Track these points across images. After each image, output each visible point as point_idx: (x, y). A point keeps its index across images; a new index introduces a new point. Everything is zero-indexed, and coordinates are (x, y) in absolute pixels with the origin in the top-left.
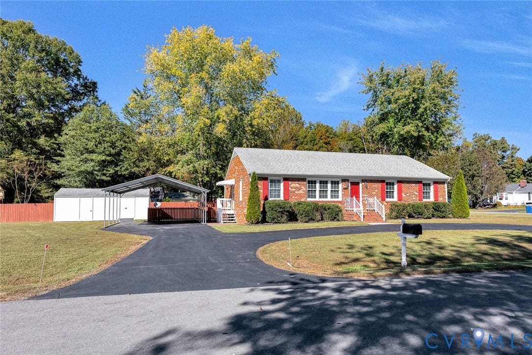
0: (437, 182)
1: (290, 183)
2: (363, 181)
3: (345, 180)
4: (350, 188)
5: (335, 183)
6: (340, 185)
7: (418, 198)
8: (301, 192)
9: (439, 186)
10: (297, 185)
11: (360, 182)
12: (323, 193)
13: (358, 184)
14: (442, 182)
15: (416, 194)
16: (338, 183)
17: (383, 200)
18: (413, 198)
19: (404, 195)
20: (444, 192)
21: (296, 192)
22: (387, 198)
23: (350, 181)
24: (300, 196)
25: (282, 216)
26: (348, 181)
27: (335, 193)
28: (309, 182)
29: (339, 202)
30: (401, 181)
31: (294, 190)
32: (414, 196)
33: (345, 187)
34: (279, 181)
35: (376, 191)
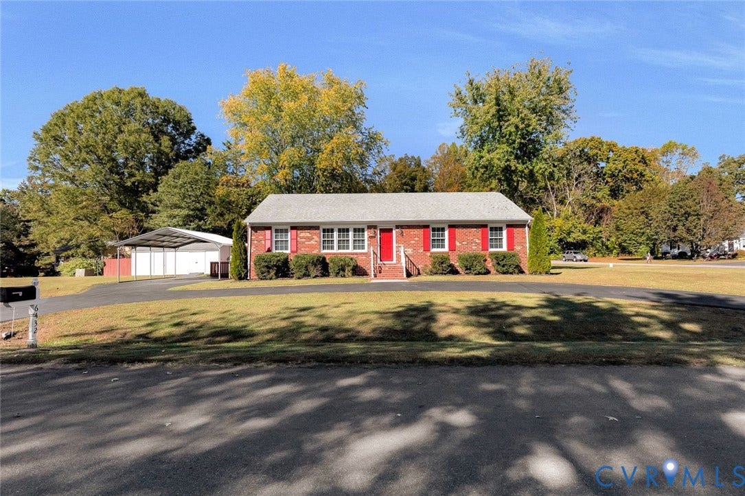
0: (512, 225)
1: (299, 232)
2: (397, 227)
3: (372, 226)
4: (379, 236)
5: (359, 231)
6: (366, 233)
7: (481, 247)
8: (312, 242)
9: (516, 230)
10: (308, 235)
11: (394, 228)
12: (343, 244)
13: (391, 230)
14: (522, 225)
15: (478, 241)
16: (363, 230)
17: (427, 249)
18: (473, 247)
19: (458, 244)
20: (525, 238)
21: (306, 243)
22: (433, 247)
23: (378, 228)
24: (313, 247)
25: (269, 272)
26: (375, 227)
27: (358, 243)
28: (324, 231)
29: (364, 254)
30: (453, 226)
31: (303, 240)
32: (474, 244)
33: (372, 235)
34: (286, 231)
35: (417, 239)
